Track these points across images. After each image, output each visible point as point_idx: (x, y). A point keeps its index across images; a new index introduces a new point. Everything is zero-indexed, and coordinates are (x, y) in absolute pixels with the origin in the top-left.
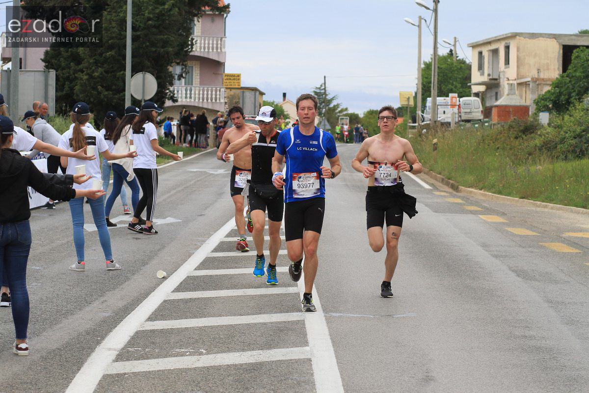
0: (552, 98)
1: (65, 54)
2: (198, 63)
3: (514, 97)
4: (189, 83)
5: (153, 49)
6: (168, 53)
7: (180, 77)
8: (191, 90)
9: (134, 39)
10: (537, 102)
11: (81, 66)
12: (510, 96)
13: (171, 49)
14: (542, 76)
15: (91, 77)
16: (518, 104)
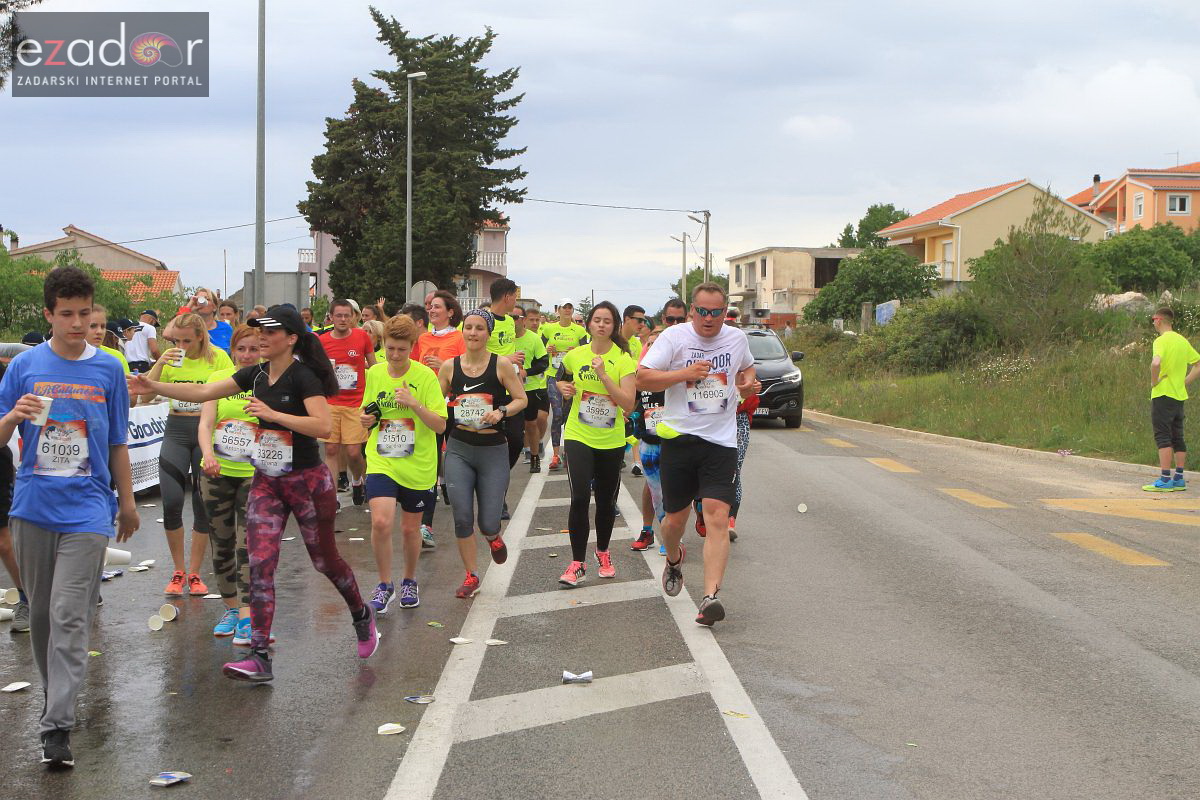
0: (820, 306)
1: (350, 265)
2: (481, 277)
3: (783, 305)
4: (473, 294)
5: (436, 259)
6: (450, 263)
7: (464, 288)
8: (474, 302)
9: (415, 250)
10: (805, 310)
11: (365, 277)
12: (779, 305)
13: (453, 259)
14: (796, 286)
15: (373, 287)
16: (785, 312)
